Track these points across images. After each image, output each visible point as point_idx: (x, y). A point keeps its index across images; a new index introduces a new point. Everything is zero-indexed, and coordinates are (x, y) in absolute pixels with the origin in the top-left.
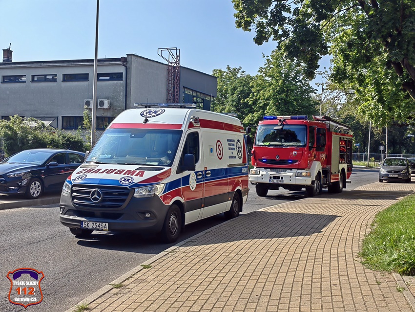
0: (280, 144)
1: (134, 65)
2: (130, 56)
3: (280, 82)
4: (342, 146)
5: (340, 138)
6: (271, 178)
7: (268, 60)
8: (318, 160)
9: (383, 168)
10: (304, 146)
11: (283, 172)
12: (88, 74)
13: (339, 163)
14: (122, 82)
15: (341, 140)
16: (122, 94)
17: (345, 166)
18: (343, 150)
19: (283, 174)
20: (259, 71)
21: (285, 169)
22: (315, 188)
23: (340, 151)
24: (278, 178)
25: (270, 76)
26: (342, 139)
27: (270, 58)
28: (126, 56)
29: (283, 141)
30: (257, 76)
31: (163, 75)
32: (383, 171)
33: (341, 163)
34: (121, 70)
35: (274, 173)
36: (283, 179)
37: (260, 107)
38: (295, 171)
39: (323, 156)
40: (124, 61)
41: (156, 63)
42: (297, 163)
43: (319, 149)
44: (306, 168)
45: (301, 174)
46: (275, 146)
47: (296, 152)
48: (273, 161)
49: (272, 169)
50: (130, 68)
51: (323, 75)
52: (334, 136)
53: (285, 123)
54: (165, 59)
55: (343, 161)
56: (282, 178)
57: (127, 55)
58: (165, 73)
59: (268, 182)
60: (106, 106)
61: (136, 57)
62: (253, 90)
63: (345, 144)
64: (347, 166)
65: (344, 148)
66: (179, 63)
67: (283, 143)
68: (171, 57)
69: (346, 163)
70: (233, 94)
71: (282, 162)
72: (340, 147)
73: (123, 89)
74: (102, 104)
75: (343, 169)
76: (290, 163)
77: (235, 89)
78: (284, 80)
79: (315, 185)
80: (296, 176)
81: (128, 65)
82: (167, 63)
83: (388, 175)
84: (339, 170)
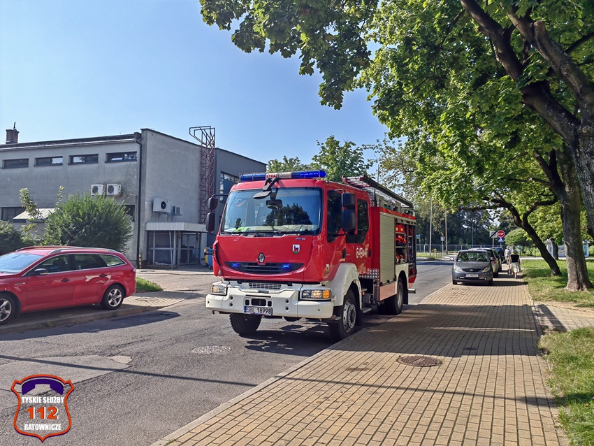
0: (269, 228)
1: (150, 142)
2: (145, 132)
3: (335, 169)
4: (401, 235)
5: (396, 220)
6: (247, 302)
7: (323, 148)
8: (352, 259)
9: (457, 265)
10: (318, 231)
11: (275, 289)
12: (97, 155)
13: (396, 263)
14: (136, 163)
15: (397, 224)
16: (136, 177)
17: (405, 267)
18: (401, 240)
19: (273, 294)
20: (313, 159)
21: (277, 283)
22: (345, 321)
23: (397, 243)
24: (263, 302)
25: (325, 164)
26: (399, 222)
27: (325, 145)
28: (140, 132)
29: (276, 223)
30: (312, 164)
31: (194, 158)
32: (458, 270)
33: (399, 262)
34: (135, 148)
35: (255, 292)
36: (272, 306)
38: (297, 287)
39: (362, 253)
40: (138, 137)
41: (183, 142)
42: (302, 270)
43: (354, 238)
44: (322, 279)
45: (310, 294)
46: (257, 233)
47: (298, 246)
48: (254, 268)
50: (145, 146)
51: (376, 150)
52: (383, 214)
53: (279, 187)
54: (198, 139)
55: (402, 260)
56: (270, 304)
57: (142, 130)
58: (198, 155)
59: (242, 311)
60: (116, 192)
61: (154, 134)
63: (405, 231)
64: (410, 266)
65: (403, 237)
66: (214, 144)
67: (276, 227)
68: (204, 137)
69: (408, 262)
71: (271, 267)
72: (397, 235)
73: (136, 170)
74: (111, 189)
75: (402, 273)
76: (287, 270)
78: (339, 169)
79: (345, 314)
80: (299, 300)
81: (143, 143)
82: (200, 144)
83: (466, 275)
84: (395, 276)
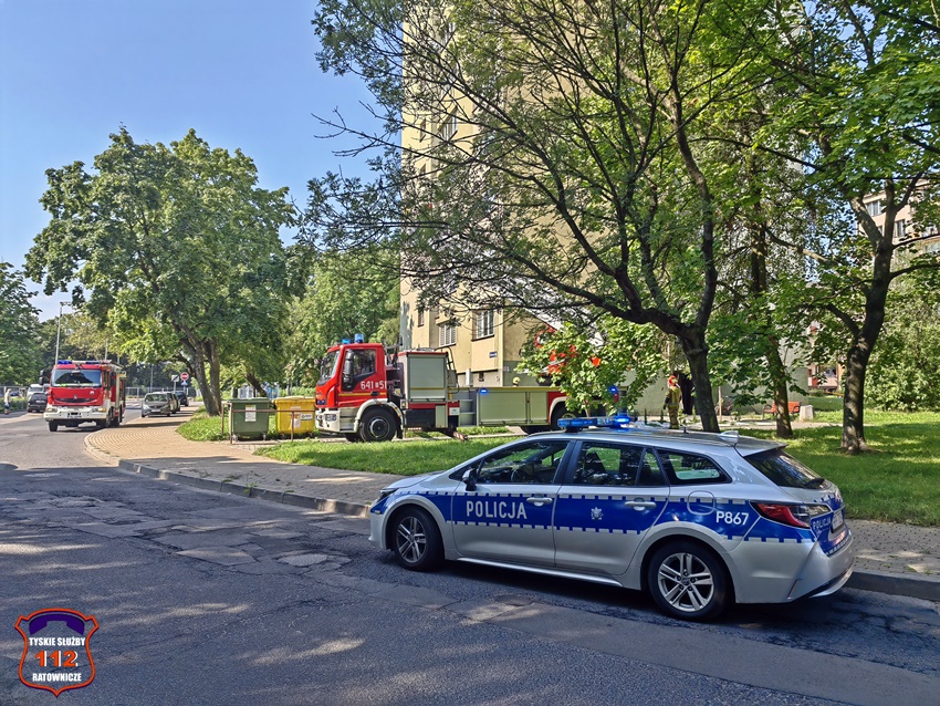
6: (68, 414)
11: (81, 408)
22: (108, 421)
24: (76, 414)
32: (146, 407)
35: (72, 410)
38: (92, 407)
42: (94, 401)
44: (100, 405)
45: (97, 410)
47: (93, 392)
48: (71, 401)
49: (69, 406)
56: (80, 414)
59: (65, 418)
71: (80, 400)
76: (88, 401)
79: (109, 418)
80: (93, 412)
83: (151, 410)
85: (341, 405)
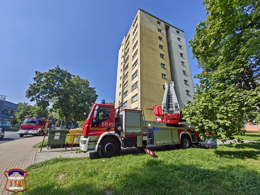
10: (37, 125)
11: (30, 131)
24: (27, 132)
37: (32, 114)
39: (42, 127)
44: (36, 130)
49: (26, 130)
52: (47, 122)
59: (24, 133)
62: (31, 109)
67: (31, 124)
70: (24, 109)
72: (48, 125)
76: (32, 129)
77: (25, 108)
79: (38, 133)
80: (33, 132)
85: (90, 135)
